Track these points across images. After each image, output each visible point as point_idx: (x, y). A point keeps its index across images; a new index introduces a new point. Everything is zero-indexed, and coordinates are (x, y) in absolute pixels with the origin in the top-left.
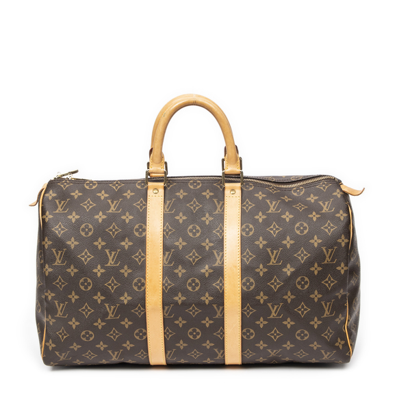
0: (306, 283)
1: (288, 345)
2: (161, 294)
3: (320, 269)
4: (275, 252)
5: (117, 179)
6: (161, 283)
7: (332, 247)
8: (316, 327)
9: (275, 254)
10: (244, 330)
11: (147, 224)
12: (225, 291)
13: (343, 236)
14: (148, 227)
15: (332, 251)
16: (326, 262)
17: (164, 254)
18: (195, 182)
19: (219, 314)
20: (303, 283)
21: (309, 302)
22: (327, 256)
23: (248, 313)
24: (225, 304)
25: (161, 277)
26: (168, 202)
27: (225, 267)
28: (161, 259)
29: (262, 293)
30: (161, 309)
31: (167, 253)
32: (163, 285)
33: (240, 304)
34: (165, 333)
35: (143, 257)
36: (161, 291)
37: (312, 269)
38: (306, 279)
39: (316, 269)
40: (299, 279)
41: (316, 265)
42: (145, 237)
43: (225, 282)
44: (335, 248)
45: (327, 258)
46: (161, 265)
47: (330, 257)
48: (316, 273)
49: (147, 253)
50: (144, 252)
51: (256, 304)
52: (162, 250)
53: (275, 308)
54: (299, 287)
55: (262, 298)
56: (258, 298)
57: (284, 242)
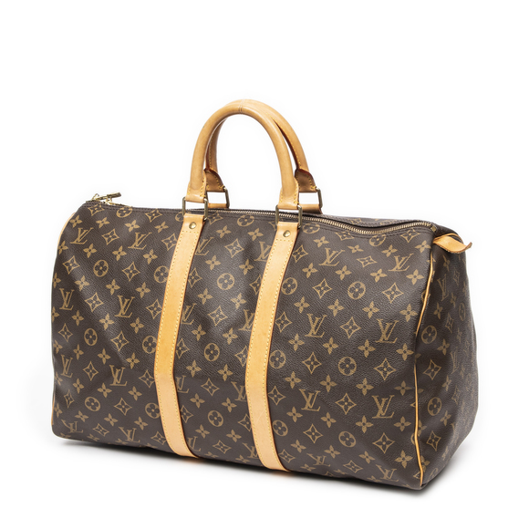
0: (352, 367)
1: (332, 452)
2: (172, 361)
3: (372, 349)
4: (317, 319)
5: (157, 208)
6: (174, 345)
7: (391, 321)
8: (364, 430)
9: (316, 321)
10: (275, 423)
11: (171, 267)
12: (248, 366)
13: (409, 306)
14: (171, 271)
15: (391, 326)
16: (381, 340)
17: (184, 308)
18: (248, 217)
19: (240, 396)
20: (347, 366)
21: (355, 394)
22: (384, 333)
23: (276, 399)
24: (247, 383)
25: (175, 338)
26: (204, 241)
27: (253, 333)
28: (179, 315)
29: (293, 375)
30: (172, 380)
31: (188, 307)
32: (177, 348)
33: (264, 385)
34: (181, 413)
35: (159, 309)
36: (172, 357)
37: (362, 348)
38: (353, 361)
39: (366, 349)
40: (342, 360)
41: (367, 343)
42: (165, 284)
43: (250, 354)
44: (396, 321)
45: (384, 335)
46: (178, 322)
47: (387, 334)
48: (366, 354)
49: (164, 305)
50: (161, 303)
51: (285, 388)
52: (181, 303)
53: (310, 397)
54: (342, 371)
55: (293, 380)
56: (287, 379)
57: (331, 307)
